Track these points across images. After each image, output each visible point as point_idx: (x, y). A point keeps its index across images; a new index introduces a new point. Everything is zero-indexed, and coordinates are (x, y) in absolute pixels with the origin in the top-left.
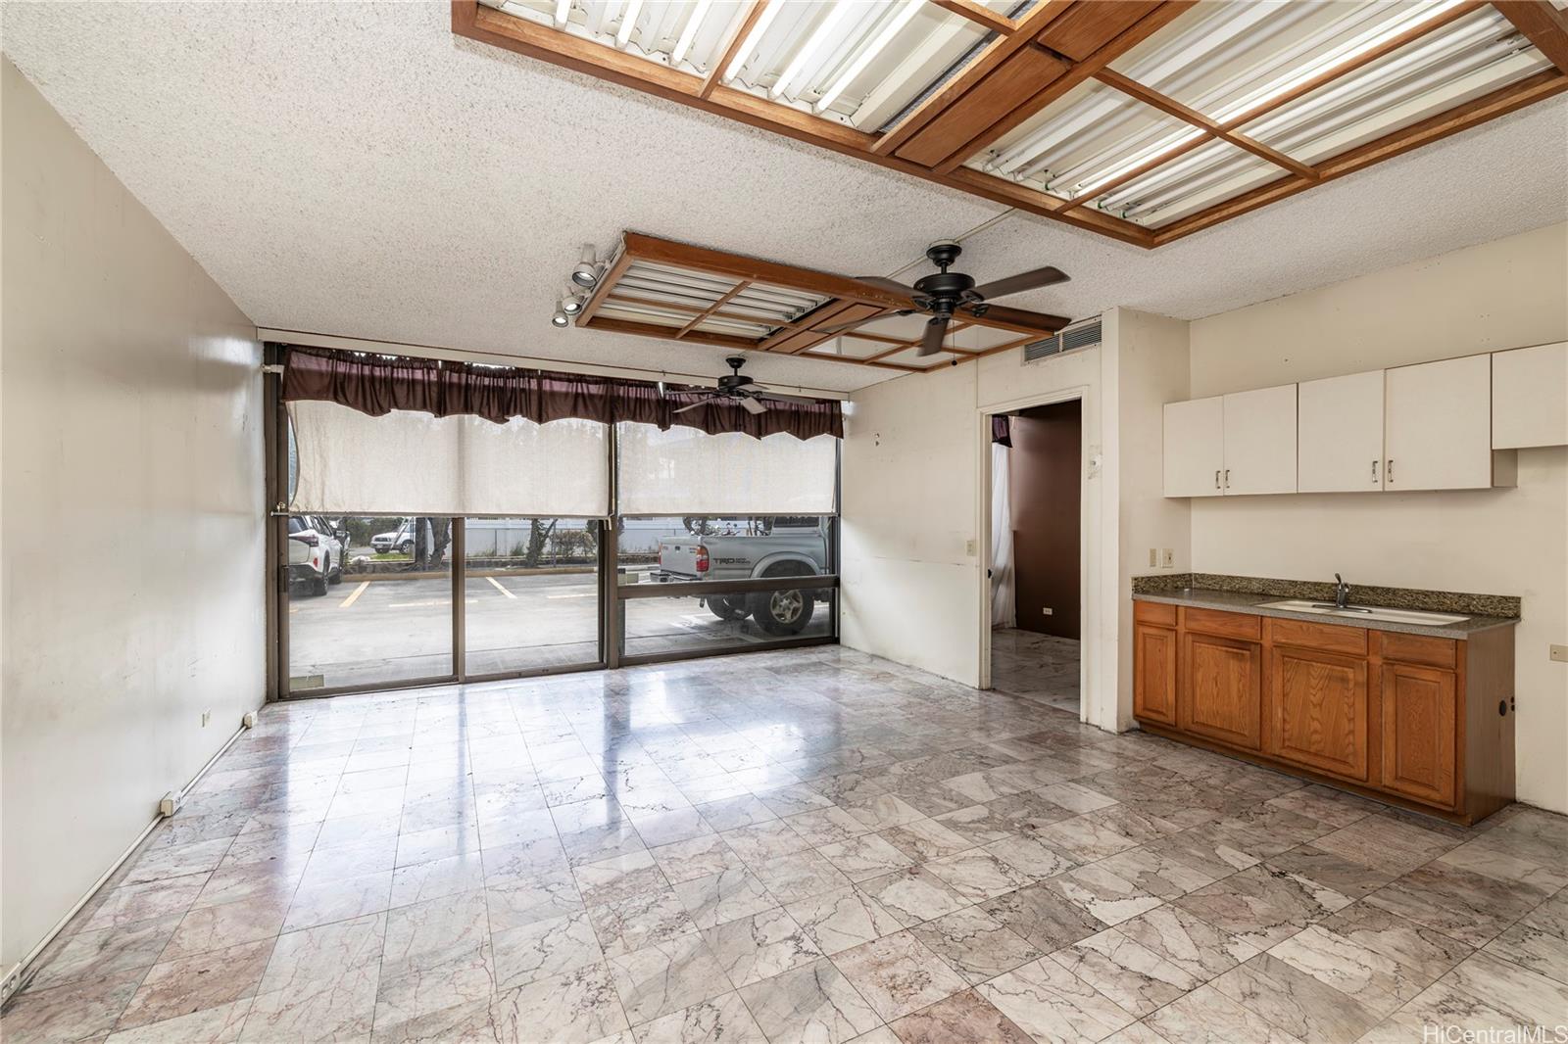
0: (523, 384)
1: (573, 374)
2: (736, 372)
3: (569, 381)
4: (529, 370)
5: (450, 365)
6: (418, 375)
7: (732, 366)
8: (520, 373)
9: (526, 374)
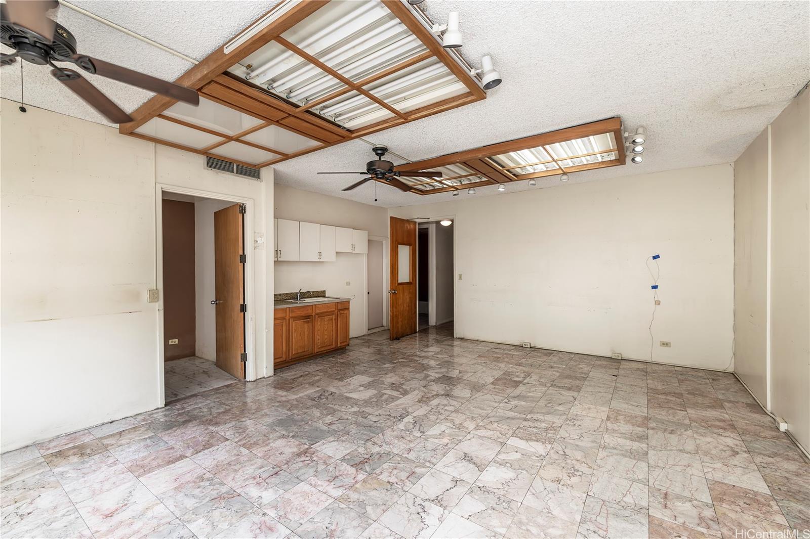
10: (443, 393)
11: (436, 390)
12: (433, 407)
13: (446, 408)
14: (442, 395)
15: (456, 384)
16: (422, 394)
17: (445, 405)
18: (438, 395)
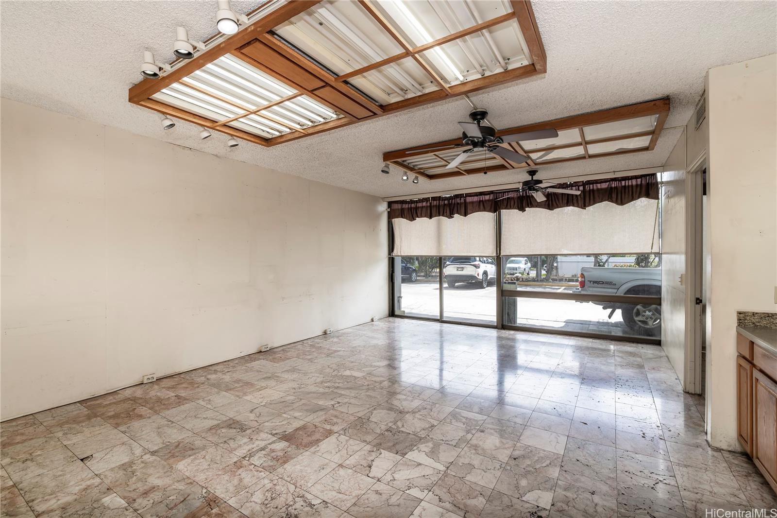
0: (458, 200)
1: (478, 192)
2: (532, 178)
3: (477, 196)
4: (461, 194)
5: (434, 199)
6: (424, 204)
7: (530, 175)
8: (456, 196)
9: (459, 196)
10: (407, 416)
11: (416, 420)
12: (418, 398)
13: (404, 397)
14: (407, 413)
15: (386, 433)
16: (432, 413)
17: (405, 400)
18: (413, 412)
